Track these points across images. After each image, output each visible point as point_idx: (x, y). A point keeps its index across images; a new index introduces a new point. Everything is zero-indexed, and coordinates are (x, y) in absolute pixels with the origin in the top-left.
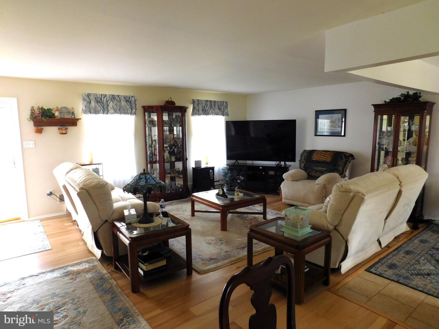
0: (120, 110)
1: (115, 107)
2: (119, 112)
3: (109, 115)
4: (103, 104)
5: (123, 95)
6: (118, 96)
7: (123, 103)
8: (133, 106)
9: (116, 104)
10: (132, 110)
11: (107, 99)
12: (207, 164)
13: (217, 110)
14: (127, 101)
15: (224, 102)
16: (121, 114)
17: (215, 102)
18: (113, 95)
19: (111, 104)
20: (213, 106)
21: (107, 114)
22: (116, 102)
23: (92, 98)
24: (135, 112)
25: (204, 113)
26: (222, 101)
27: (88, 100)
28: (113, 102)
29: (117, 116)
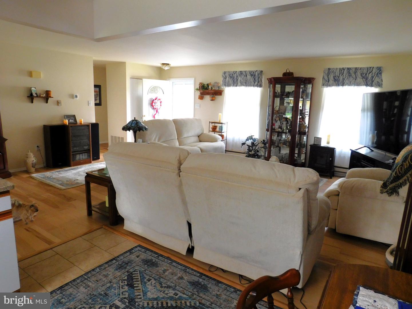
0: (246, 84)
1: (242, 80)
2: (245, 84)
3: (238, 87)
4: (234, 78)
5: (249, 70)
6: (245, 71)
7: (249, 77)
8: (256, 79)
9: (243, 79)
10: (254, 83)
11: (236, 75)
12: (328, 143)
13: (359, 79)
14: (251, 75)
15: (373, 67)
16: (246, 86)
17: (356, 69)
18: (241, 71)
19: (239, 79)
20: (353, 75)
21: (236, 86)
22: (243, 76)
23: (227, 74)
24: (257, 84)
25: (337, 84)
26: (371, 68)
27: (224, 76)
28: (241, 76)
29: (243, 88)
